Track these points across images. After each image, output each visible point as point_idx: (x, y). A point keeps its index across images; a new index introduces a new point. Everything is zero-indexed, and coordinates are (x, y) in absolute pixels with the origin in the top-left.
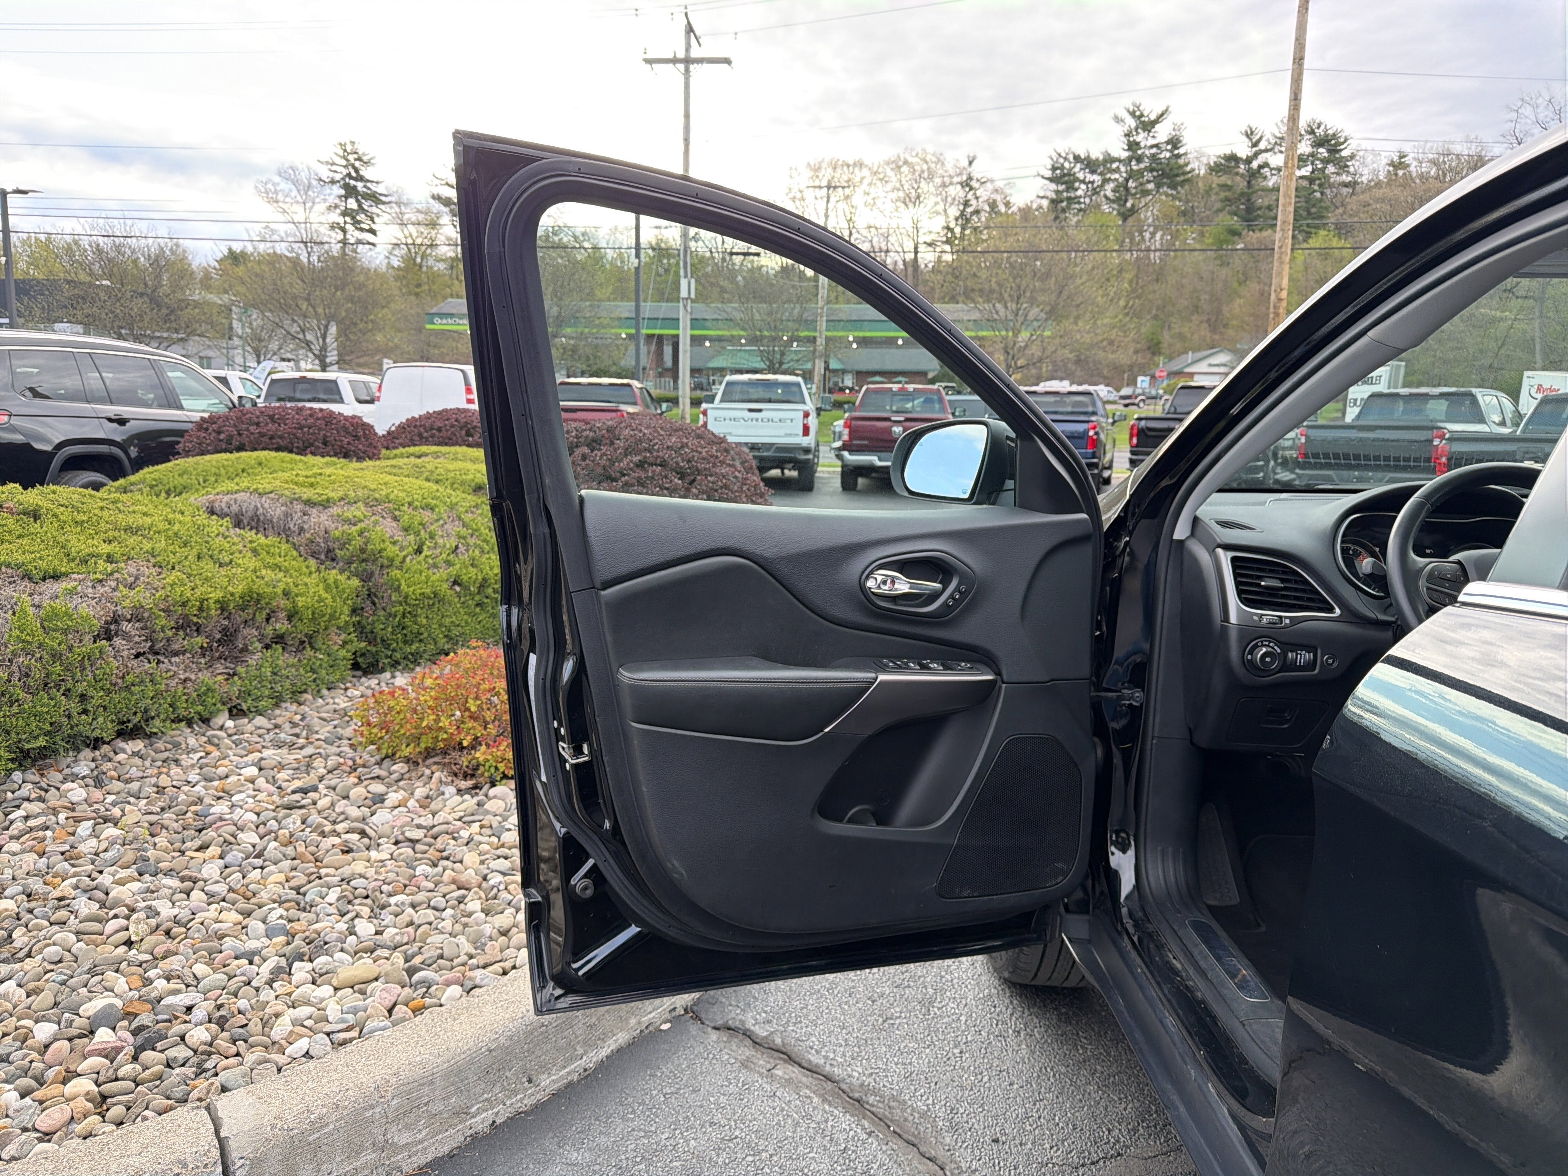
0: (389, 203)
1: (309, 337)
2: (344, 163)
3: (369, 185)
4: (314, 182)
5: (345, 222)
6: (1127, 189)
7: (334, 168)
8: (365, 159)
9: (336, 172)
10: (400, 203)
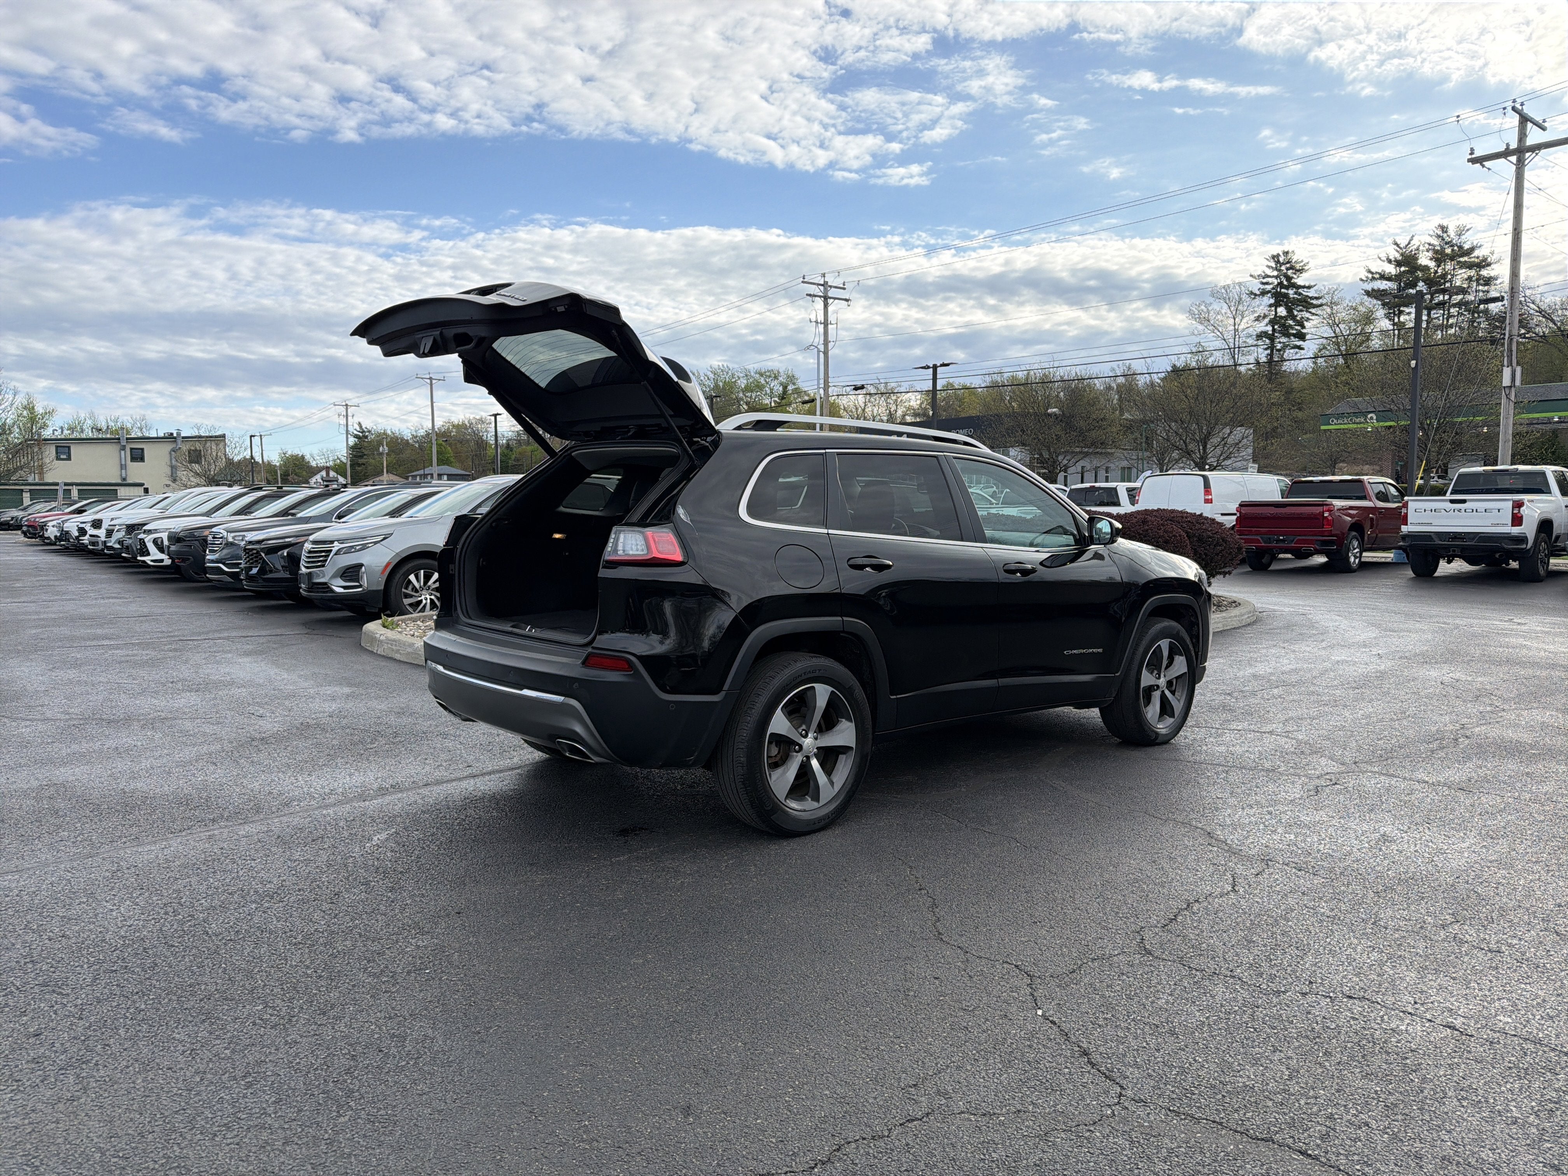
0: (1320, 305)
1: (1191, 446)
2: (1275, 273)
3: (1300, 290)
4: (1244, 297)
5: (1274, 330)
7: (1265, 280)
8: (1298, 267)
9: (1267, 283)
10: (1332, 304)
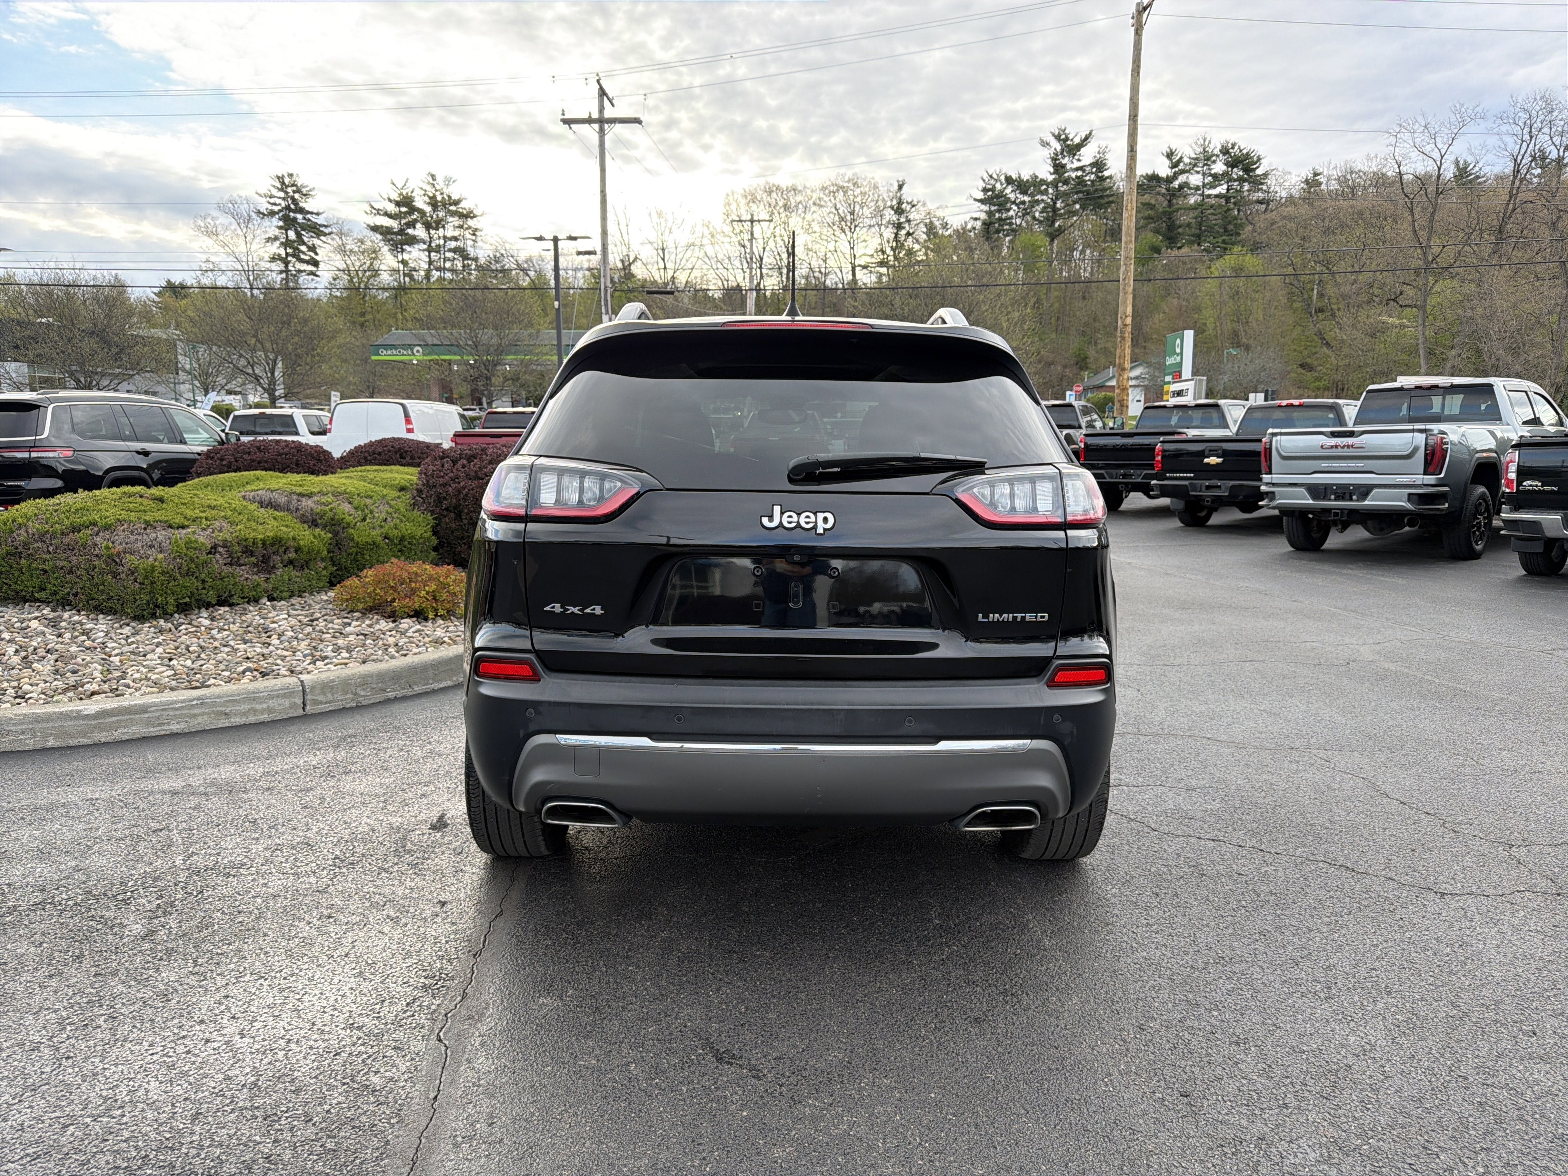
0: (330, 234)
1: (258, 371)
2: (282, 194)
3: (309, 216)
4: (254, 215)
5: (287, 254)
6: (1055, 210)
7: (272, 200)
8: (304, 190)
9: (275, 204)
10: (341, 234)
